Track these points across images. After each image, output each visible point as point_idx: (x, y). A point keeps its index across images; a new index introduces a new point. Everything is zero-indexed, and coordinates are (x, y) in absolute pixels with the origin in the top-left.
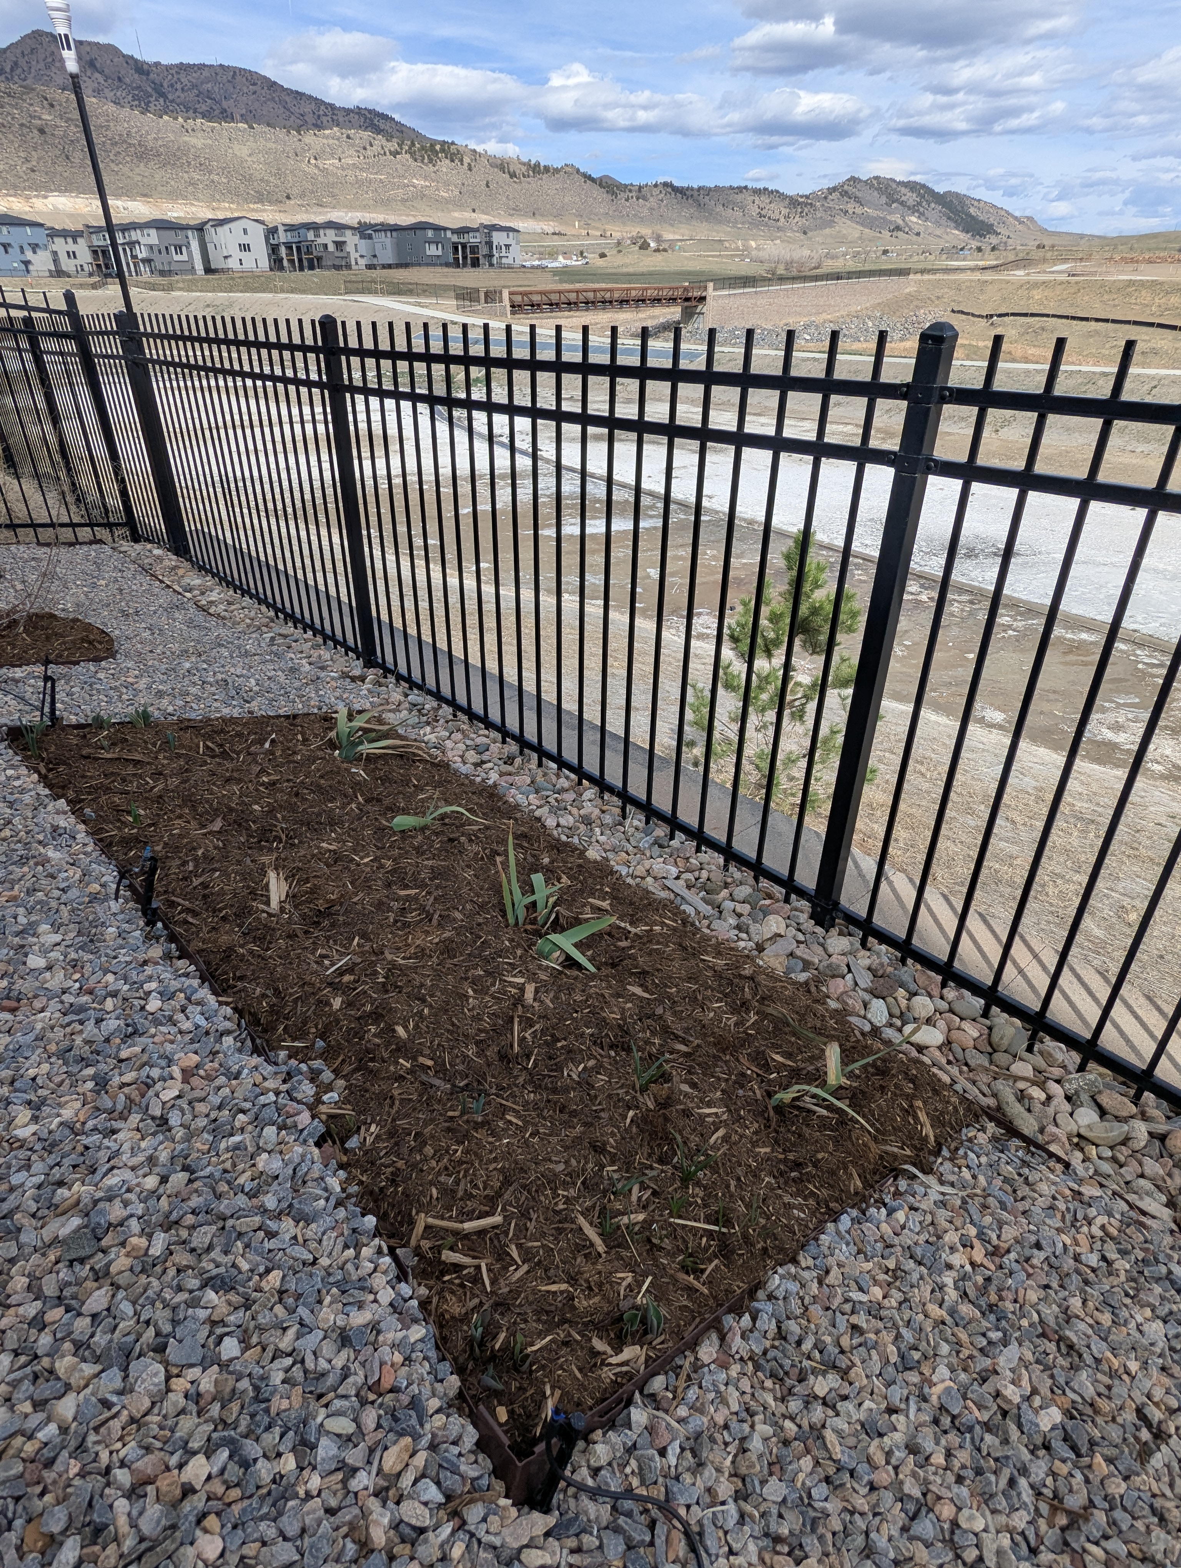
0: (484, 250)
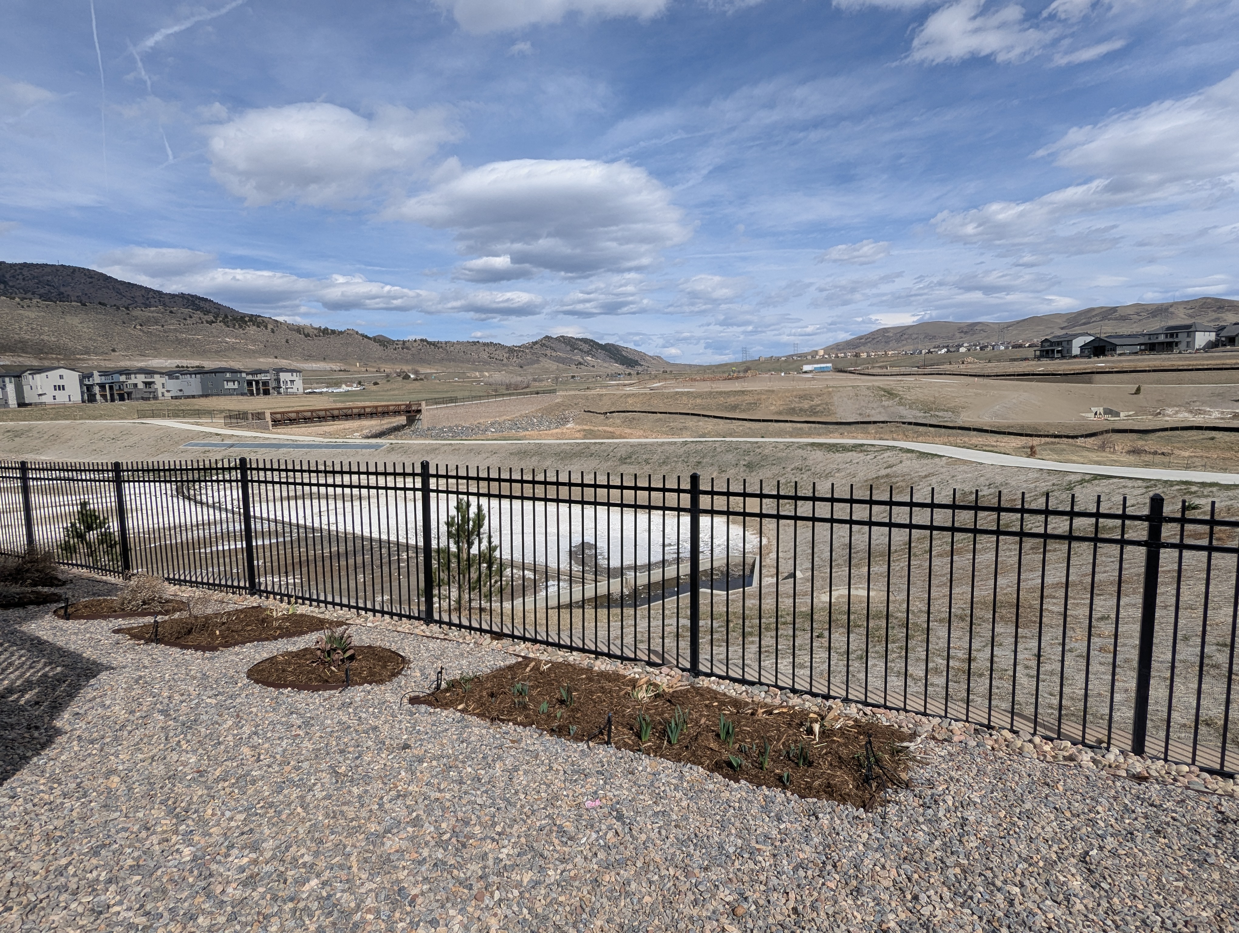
0: (272, 384)
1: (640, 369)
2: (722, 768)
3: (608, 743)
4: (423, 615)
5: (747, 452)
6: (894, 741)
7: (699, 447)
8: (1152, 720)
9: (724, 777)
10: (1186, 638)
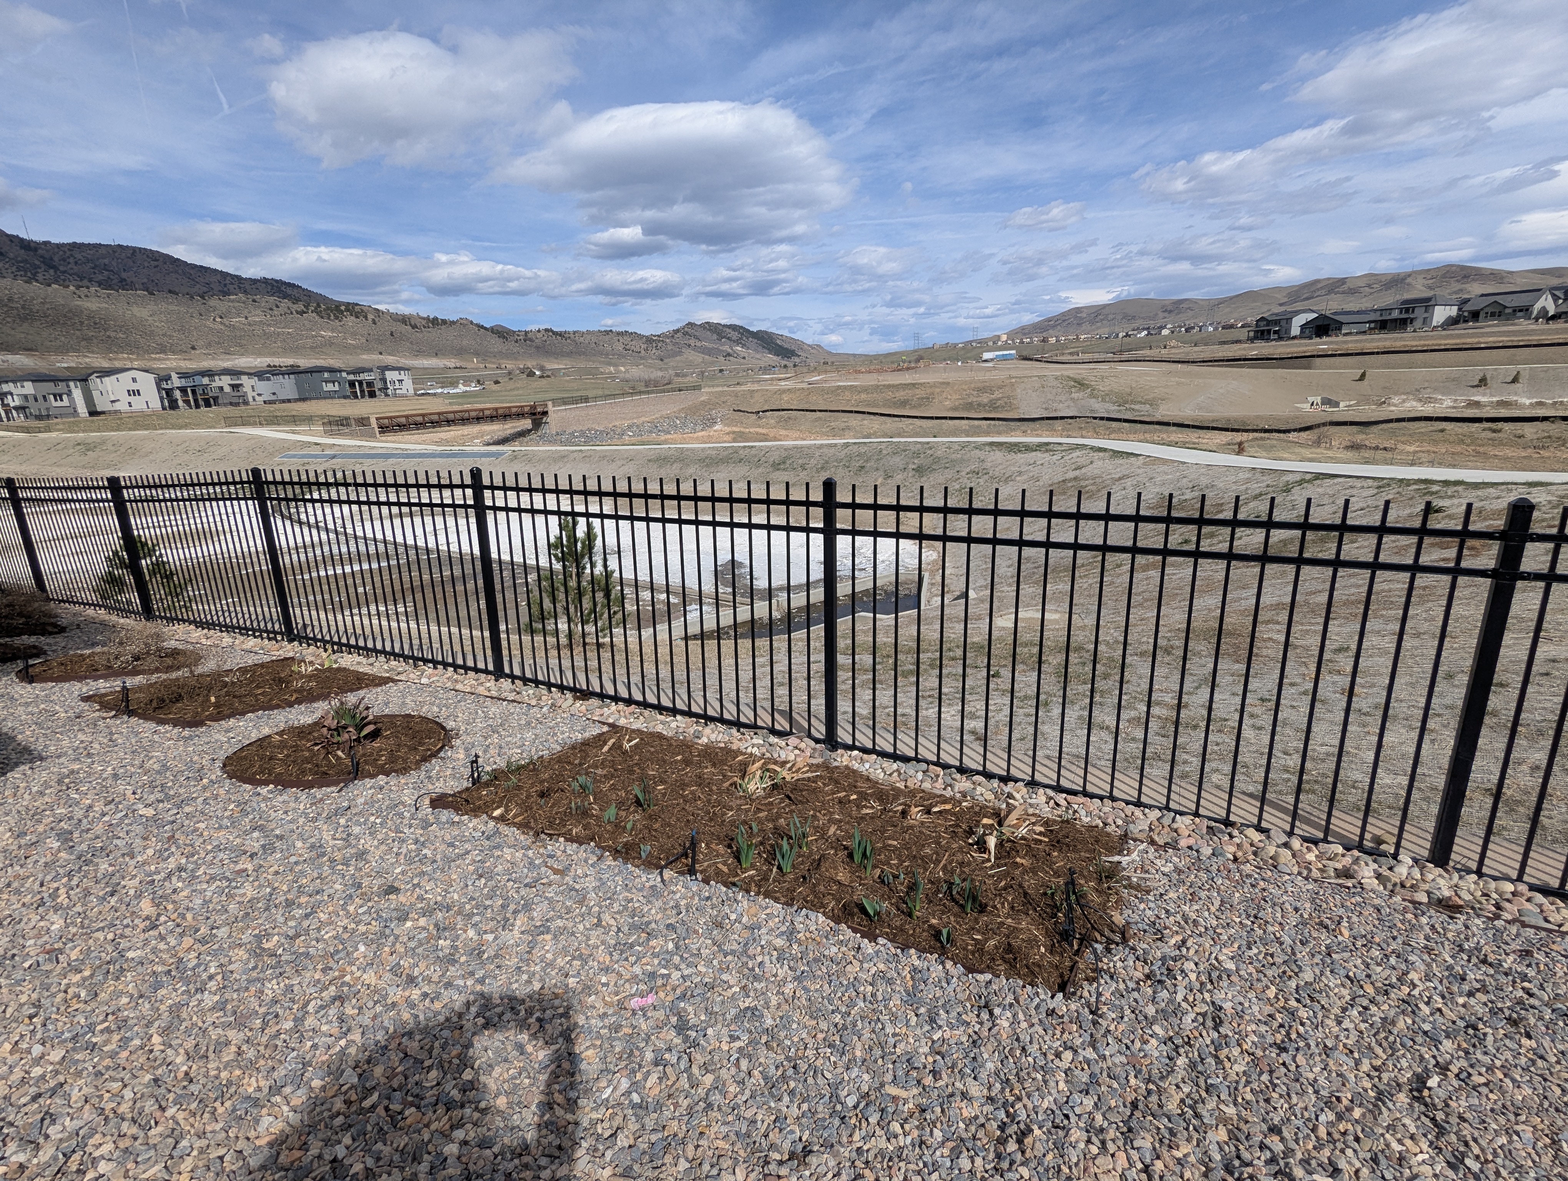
0: (378, 385)
1: (797, 360)
2: (852, 915)
3: (692, 871)
4: (491, 667)
5: (917, 455)
6: (1100, 853)
7: (863, 449)
8: (1419, 789)
9: (855, 931)
10: (1450, 676)
